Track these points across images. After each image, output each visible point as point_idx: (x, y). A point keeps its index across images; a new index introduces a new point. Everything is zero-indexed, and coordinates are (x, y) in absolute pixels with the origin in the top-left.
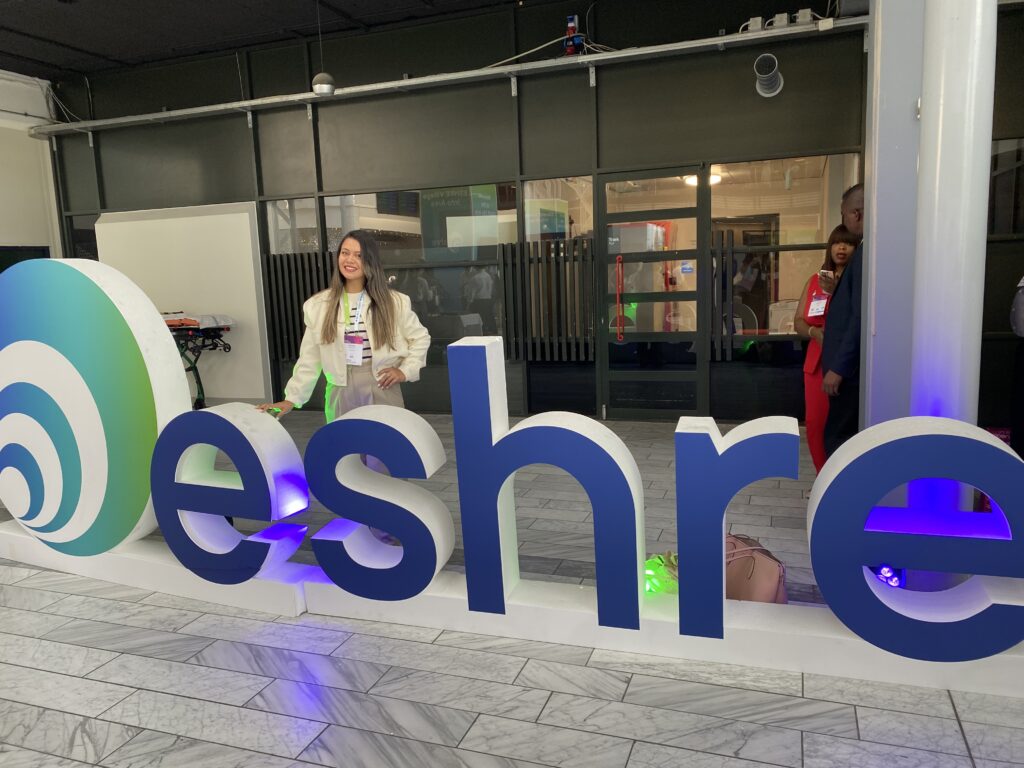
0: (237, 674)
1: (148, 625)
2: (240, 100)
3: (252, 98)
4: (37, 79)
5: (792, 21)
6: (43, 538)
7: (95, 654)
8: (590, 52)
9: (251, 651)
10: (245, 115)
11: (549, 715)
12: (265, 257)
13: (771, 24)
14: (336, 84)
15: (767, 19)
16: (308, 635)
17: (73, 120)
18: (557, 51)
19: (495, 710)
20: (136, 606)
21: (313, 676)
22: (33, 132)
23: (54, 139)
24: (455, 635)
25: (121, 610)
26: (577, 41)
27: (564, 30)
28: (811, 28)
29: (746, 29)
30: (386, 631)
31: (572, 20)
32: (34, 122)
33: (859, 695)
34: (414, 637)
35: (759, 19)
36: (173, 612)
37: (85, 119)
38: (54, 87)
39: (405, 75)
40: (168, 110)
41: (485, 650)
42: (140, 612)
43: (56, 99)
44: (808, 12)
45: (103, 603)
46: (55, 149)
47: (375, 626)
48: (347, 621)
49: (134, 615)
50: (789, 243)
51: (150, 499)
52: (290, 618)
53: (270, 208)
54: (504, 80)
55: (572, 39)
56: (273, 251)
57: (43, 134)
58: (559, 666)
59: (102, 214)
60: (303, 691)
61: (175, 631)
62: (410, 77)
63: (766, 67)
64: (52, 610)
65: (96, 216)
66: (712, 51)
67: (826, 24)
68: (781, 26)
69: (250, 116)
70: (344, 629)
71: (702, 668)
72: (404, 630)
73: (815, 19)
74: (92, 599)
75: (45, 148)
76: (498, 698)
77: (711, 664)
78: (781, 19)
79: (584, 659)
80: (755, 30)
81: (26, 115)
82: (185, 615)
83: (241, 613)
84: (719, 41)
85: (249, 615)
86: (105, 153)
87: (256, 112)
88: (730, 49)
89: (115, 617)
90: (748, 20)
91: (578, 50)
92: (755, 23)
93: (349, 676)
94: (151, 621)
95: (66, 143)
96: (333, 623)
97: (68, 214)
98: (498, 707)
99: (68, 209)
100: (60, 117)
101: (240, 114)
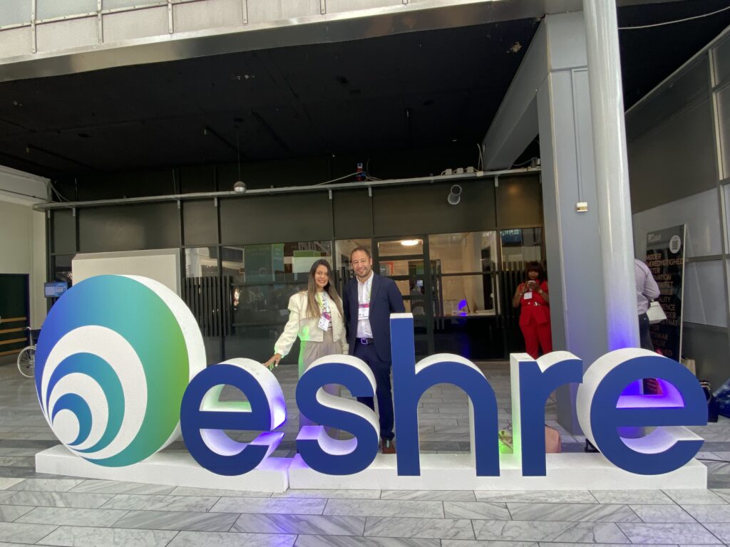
0: (270, 535)
1: (186, 509)
2: (174, 194)
3: (181, 193)
4: (43, 178)
5: (465, 171)
6: (86, 457)
7: (161, 534)
8: (369, 180)
9: (269, 518)
10: (176, 202)
11: (480, 534)
12: (184, 279)
13: (455, 172)
14: (248, 188)
15: (454, 169)
16: (300, 503)
17: (63, 201)
18: (354, 179)
19: (447, 536)
20: (169, 497)
21: (322, 530)
22: (36, 207)
23: (49, 212)
24: (390, 493)
25: (161, 501)
26: (363, 175)
27: (356, 170)
28: (473, 175)
29: (444, 174)
30: (346, 495)
31: (360, 165)
32: (38, 201)
33: (623, 498)
34: (366, 496)
35: (450, 170)
36: (199, 499)
37: (72, 201)
38: (52, 182)
39: (272, 186)
40: (128, 197)
41: (413, 499)
42: (174, 501)
43: (54, 189)
44: (472, 168)
45: (144, 498)
46: (49, 217)
47: (338, 492)
48: (319, 491)
49: (172, 503)
50: (446, 272)
51: (179, 424)
52: (281, 494)
53: (187, 251)
54: (326, 191)
55: (360, 174)
56: (188, 275)
57: (42, 208)
58: (462, 503)
59: (77, 255)
60: (322, 540)
61: (208, 511)
62: (275, 187)
63: (456, 191)
64: (109, 507)
65: (72, 256)
66: (428, 183)
67: (480, 174)
68: (460, 174)
69: (179, 203)
70: (319, 496)
71: (539, 495)
72: (358, 493)
73: (475, 171)
74: (134, 496)
75: (41, 218)
76: (444, 528)
77: (541, 492)
78: (460, 170)
79: (472, 497)
80: (448, 174)
81: (34, 197)
82: (208, 500)
83: (245, 494)
84: (432, 178)
85: (252, 495)
86: (82, 221)
87: (183, 201)
88: (437, 182)
89: (158, 506)
90: (445, 170)
91: (363, 179)
92: (449, 171)
93: (344, 527)
94: (186, 506)
95: (57, 215)
96: (310, 494)
97: (53, 254)
98: (448, 534)
99: (53, 251)
100: (55, 199)
101: (174, 201)
